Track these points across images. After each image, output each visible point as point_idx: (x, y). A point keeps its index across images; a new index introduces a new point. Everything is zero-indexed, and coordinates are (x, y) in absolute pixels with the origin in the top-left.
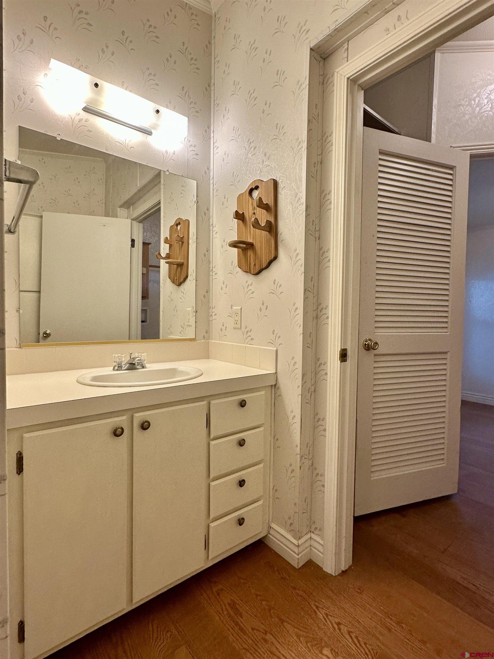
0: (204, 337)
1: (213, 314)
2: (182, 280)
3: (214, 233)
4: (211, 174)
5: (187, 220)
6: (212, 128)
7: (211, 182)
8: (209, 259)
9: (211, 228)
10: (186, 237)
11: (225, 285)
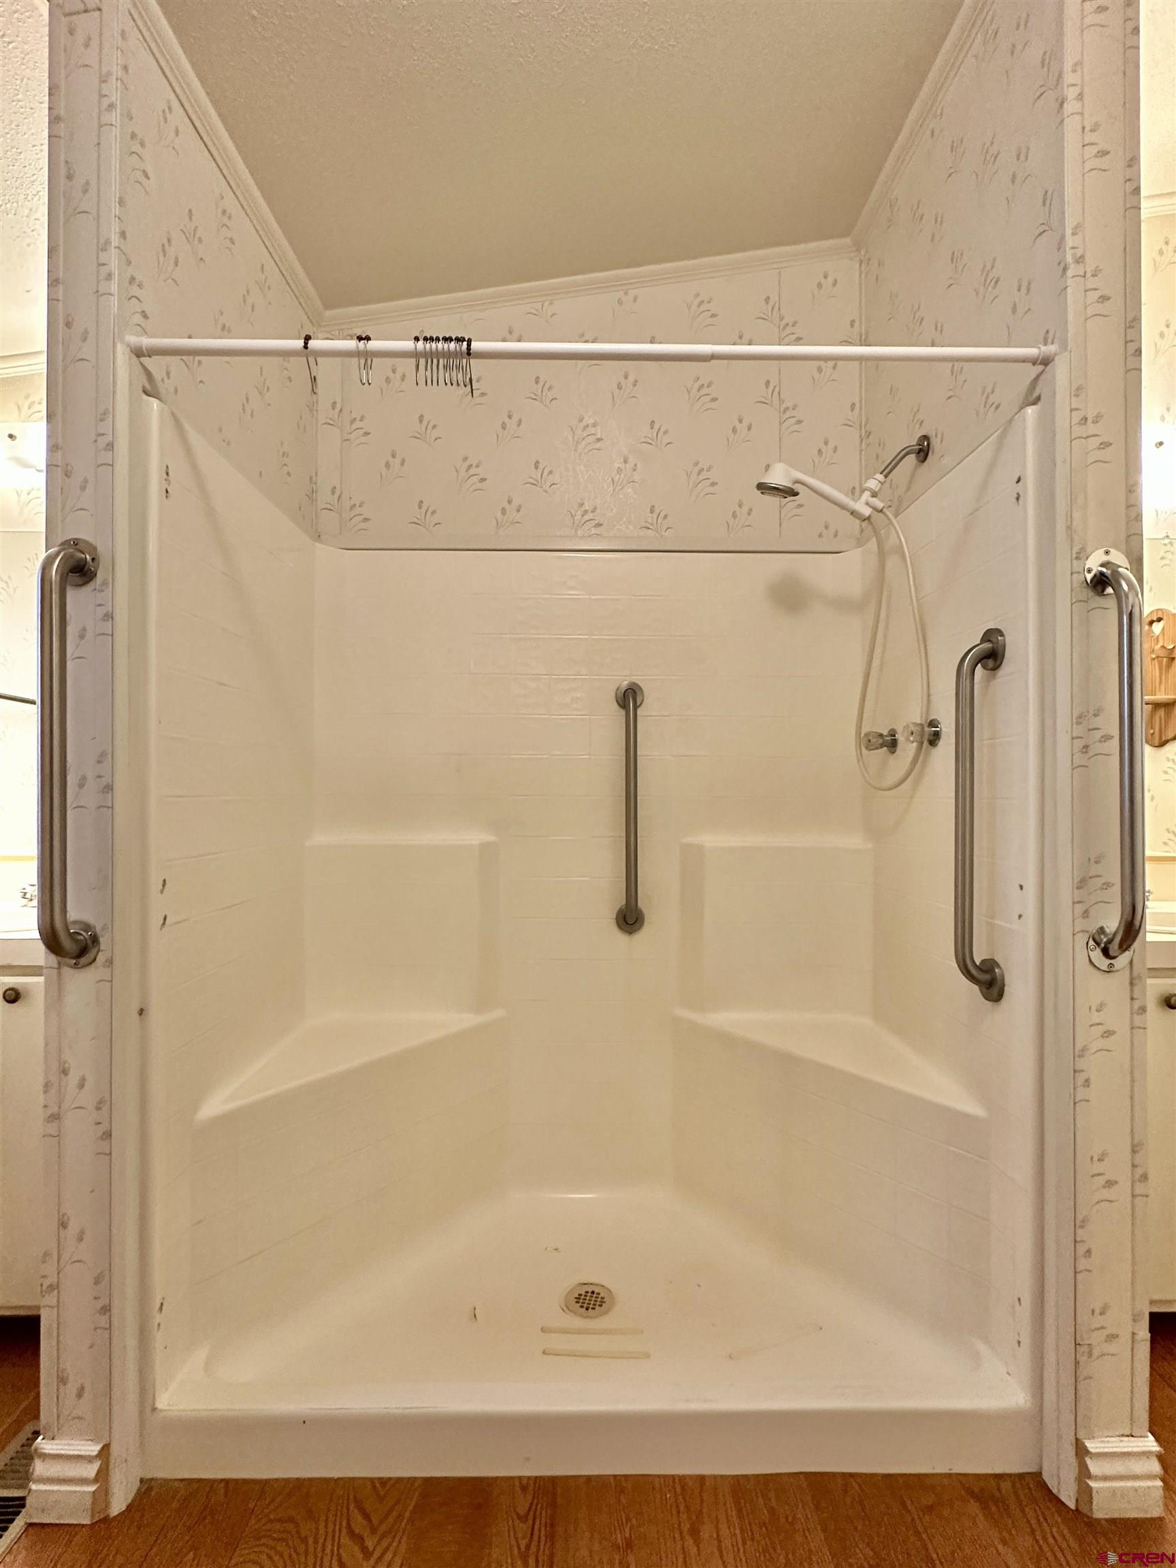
2: (1172, 733)
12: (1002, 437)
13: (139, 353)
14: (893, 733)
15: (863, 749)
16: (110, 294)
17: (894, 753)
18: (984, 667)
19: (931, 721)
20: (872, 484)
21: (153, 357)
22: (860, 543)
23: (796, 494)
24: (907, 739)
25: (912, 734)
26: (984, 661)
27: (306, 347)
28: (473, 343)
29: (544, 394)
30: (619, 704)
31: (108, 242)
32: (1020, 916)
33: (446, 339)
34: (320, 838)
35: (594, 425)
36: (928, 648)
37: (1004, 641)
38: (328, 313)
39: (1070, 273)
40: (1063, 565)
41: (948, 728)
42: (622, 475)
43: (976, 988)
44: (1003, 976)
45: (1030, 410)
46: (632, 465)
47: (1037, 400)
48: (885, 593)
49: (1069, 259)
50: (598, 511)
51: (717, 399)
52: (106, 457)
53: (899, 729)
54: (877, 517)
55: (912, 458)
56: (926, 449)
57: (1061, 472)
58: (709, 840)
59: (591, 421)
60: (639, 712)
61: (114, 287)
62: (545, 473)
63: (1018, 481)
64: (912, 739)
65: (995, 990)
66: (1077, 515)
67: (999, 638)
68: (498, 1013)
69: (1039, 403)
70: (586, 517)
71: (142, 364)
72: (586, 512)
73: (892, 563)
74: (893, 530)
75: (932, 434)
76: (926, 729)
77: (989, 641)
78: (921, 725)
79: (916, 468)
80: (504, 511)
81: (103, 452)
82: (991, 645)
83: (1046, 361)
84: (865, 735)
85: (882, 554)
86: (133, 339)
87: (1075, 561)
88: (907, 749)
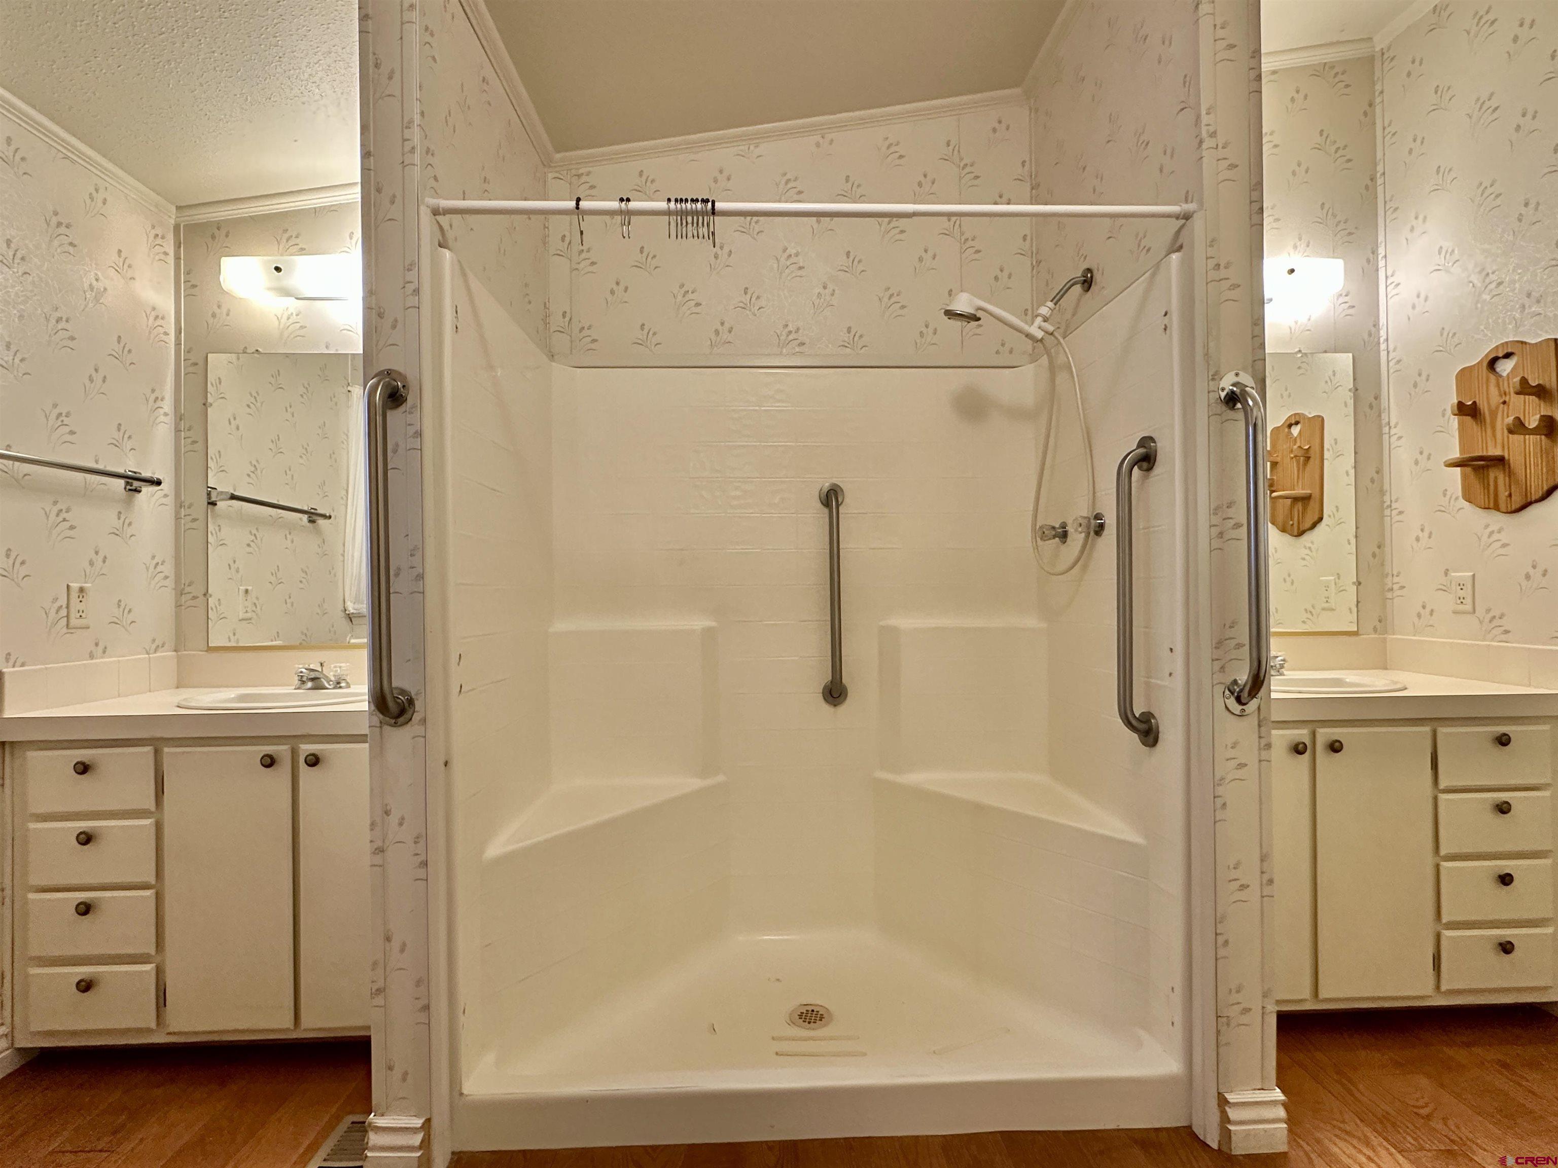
0: (1375, 630)
1: (1396, 587)
2: (1308, 524)
3: (1393, 439)
4: (1383, 333)
5: (1319, 416)
6: (1381, 251)
7: (1383, 347)
8: (1382, 486)
9: (1386, 429)
10: (1317, 448)
11: (1426, 534)
12: (1153, 275)
13: (436, 212)
14: (1064, 526)
15: (1038, 539)
16: (414, 165)
17: (1065, 542)
18: (1140, 468)
19: (1097, 514)
20: (1044, 311)
21: (447, 216)
22: (1033, 359)
23: (979, 319)
24: (1076, 530)
25: (1081, 525)
26: (1140, 463)
27: (577, 208)
28: (717, 204)
29: (752, 227)
30: (822, 503)
31: (411, 121)
32: (1170, 674)
33: (695, 201)
34: (560, 626)
35: (797, 255)
36: (1094, 452)
37: (1156, 446)
38: (558, 156)
39: (1204, 146)
40: (1201, 385)
41: (1110, 520)
42: (822, 300)
43: (1136, 735)
44: (1158, 727)
45: (1174, 256)
46: (831, 290)
47: (1180, 248)
48: (1055, 407)
49: (1204, 134)
50: (800, 331)
51: (905, 232)
52: (412, 301)
53: (1070, 522)
54: (1049, 340)
55: (1078, 288)
56: (1089, 280)
57: (1199, 308)
58: (903, 622)
59: (794, 251)
60: (840, 508)
61: (417, 158)
62: (753, 299)
63: (1166, 314)
64: (1080, 529)
65: (1152, 736)
66: (1212, 344)
67: (1152, 444)
68: (721, 778)
69: (1182, 250)
70: (791, 337)
71: (438, 222)
72: (790, 332)
73: (1062, 378)
74: (1061, 348)
75: (1094, 267)
76: (1093, 522)
77: (1144, 447)
78: (1089, 518)
79: (1081, 296)
80: (717, 332)
81: (411, 297)
82: (1145, 450)
83: (1187, 217)
84: (1040, 527)
85: (1053, 370)
86: (433, 201)
87: (1210, 382)
88: (1077, 538)
